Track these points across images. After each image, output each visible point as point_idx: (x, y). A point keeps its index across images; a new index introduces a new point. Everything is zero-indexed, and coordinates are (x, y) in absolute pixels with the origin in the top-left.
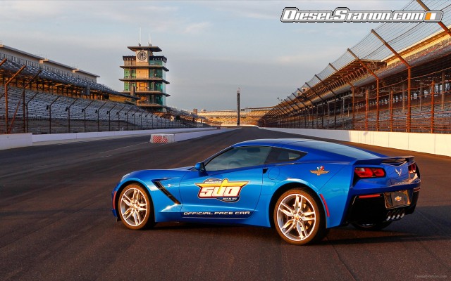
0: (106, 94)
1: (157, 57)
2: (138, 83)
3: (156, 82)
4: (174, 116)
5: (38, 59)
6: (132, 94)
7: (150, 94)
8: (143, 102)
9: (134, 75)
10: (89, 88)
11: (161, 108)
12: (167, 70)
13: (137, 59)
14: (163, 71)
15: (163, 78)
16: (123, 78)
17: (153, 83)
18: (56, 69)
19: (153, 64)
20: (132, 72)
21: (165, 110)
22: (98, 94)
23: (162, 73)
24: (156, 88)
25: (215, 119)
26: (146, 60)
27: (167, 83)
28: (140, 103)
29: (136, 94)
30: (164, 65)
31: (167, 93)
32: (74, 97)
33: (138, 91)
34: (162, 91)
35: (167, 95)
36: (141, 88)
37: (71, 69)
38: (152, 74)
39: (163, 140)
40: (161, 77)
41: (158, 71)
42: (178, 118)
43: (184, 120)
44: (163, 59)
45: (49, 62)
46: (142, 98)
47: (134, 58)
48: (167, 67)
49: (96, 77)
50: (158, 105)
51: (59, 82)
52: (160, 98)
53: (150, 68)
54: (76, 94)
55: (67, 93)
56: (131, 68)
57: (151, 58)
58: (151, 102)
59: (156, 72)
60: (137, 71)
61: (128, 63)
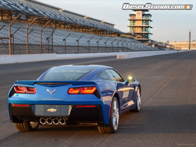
0: (118, 34)
1: (147, 15)
2: (136, 28)
3: (146, 27)
4: (154, 44)
5: (83, 16)
6: (133, 34)
7: (143, 34)
8: (139, 38)
9: (134, 24)
10: (108, 31)
11: (148, 40)
12: (151, 21)
13: (136, 15)
14: (149, 21)
15: (149, 25)
16: (129, 25)
17: (144, 28)
18: (92, 22)
19: (144, 18)
20: (134, 22)
21: (150, 41)
22: (114, 34)
23: (148, 22)
24: (145, 30)
25: (178, 46)
26: (141, 16)
27: (151, 28)
28: (137, 38)
29: (135, 33)
30: (150, 18)
31: (151, 33)
32: (102, 35)
33: (136, 32)
34: (148, 32)
35: (151, 34)
36: (138, 31)
37: (100, 21)
38: (143, 23)
39: (122, 58)
40: (148, 25)
41: (147, 22)
42: (156, 45)
43: (160, 47)
44: (150, 15)
45: (88, 18)
46: (138, 36)
47: (135, 15)
48: (151, 20)
49: (113, 25)
50: (146, 39)
51: (93, 28)
52: (148, 36)
53: (143, 20)
54: (102, 34)
55: (98, 33)
56: (133, 20)
57: (143, 15)
58: (143, 38)
59: (146, 22)
60: (136, 21)
61: (132, 18)
